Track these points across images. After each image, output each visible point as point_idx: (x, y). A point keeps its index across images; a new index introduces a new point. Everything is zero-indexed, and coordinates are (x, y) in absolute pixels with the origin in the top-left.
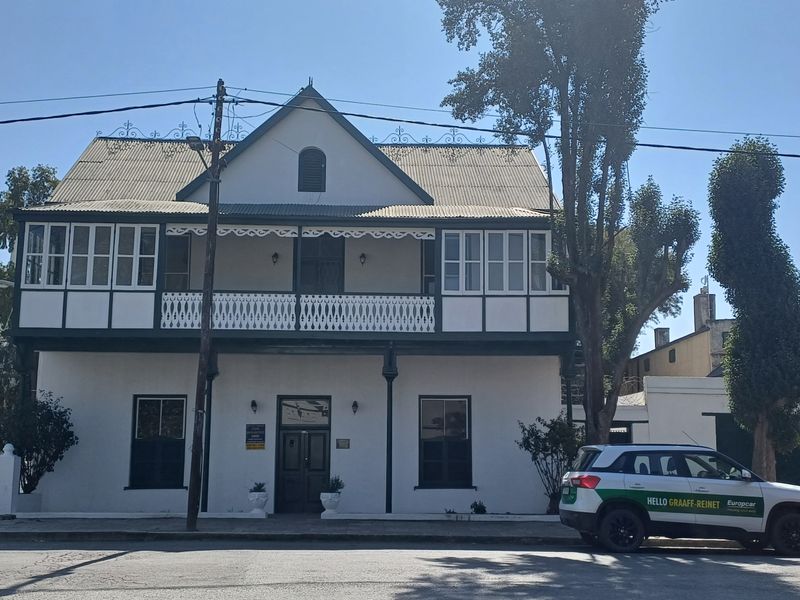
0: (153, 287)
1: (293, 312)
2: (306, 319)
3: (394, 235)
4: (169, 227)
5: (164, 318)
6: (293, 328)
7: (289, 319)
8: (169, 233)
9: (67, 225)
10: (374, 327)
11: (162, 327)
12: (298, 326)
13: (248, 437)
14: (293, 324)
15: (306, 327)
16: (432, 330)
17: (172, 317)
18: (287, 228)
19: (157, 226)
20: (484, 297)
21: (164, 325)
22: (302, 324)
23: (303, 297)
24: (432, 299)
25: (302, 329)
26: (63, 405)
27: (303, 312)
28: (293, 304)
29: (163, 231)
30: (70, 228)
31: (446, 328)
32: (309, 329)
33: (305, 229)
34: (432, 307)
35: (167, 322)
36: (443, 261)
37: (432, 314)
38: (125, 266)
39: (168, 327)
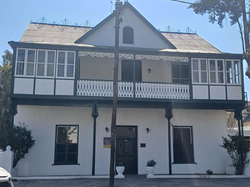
0: (74, 78)
1: (132, 90)
2: (138, 93)
3: (172, 59)
4: (80, 52)
5: (78, 91)
6: (132, 96)
7: (131, 93)
8: (80, 55)
9: (35, 50)
10: (166, 97)
11: (77, 95)
12: (134, 95)
13: (104, 143)
14: (132, 95)
15: (138, 96)
16: (189, 99)
17: (81, 91)
18: (129, 55)
19: (75, 52)
20: (209, 85)
21: (78, 94)
22: (136, 95)
23: (136, 84)
24: (188, 86)
25: (136, 97)
26: (28, 129)
27: (136, 90)
28: (132, 87)
29: (77, 54)
30: (37, 51)
31: (194, 98)
32: (139, 97)
33: (136, 56)
34: (188, 89)
35: (80, 92)
36: (192, 71)
37: (188, 92)
38: (61, 68)
39: (80, 95)
